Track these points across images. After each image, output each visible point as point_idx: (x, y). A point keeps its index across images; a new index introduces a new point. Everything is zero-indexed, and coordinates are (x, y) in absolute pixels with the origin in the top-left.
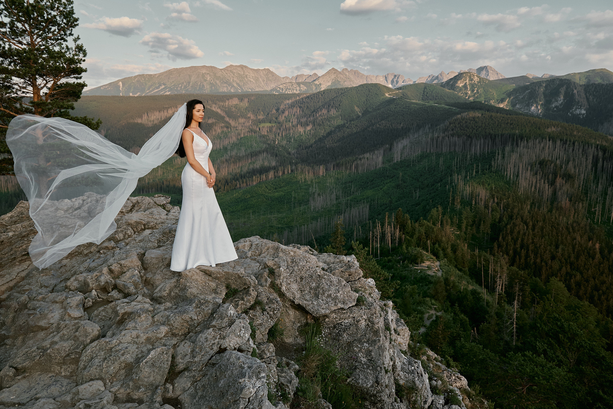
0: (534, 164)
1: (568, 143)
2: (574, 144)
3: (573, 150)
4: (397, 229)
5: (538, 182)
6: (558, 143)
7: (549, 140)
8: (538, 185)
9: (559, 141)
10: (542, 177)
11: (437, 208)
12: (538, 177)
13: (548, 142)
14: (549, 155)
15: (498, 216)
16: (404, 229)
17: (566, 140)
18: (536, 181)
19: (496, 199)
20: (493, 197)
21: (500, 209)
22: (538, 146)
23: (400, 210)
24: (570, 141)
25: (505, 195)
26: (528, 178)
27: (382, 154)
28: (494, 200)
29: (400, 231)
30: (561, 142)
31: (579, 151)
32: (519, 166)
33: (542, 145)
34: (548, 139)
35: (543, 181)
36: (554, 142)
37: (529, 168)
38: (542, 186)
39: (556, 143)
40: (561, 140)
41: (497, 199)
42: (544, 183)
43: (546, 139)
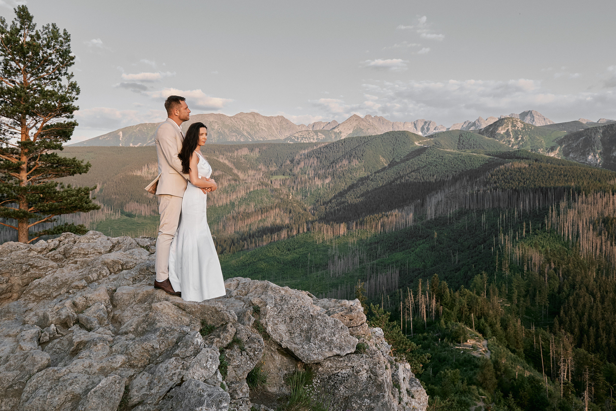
0: (597, 222)
4: (433, 299)
5: (603, 244)
7: (613, 194)
8: (604, 248)
10: (608, 238)
11: (481, 274)
12: (603, 238)
13: (611, 196)
15: (557, 286)
16: (442, 300)
18: (601, 243)
19: (552, 264)
20: (549, 261)
21: (559, 276)
22: (600, 201)
23: (435, 276)
25: (563, 259)
26: (591, 239)
27: (413, 211)
28: (550, 265)
29: (437, 301)
32: (578, 225)
33: (605, 200)
34: (611, 193)
35: (609, 242)
37: (591, 227)
38: (609, 249)
41: (555, 264)
42: (611, 245)
43: (609, 193)
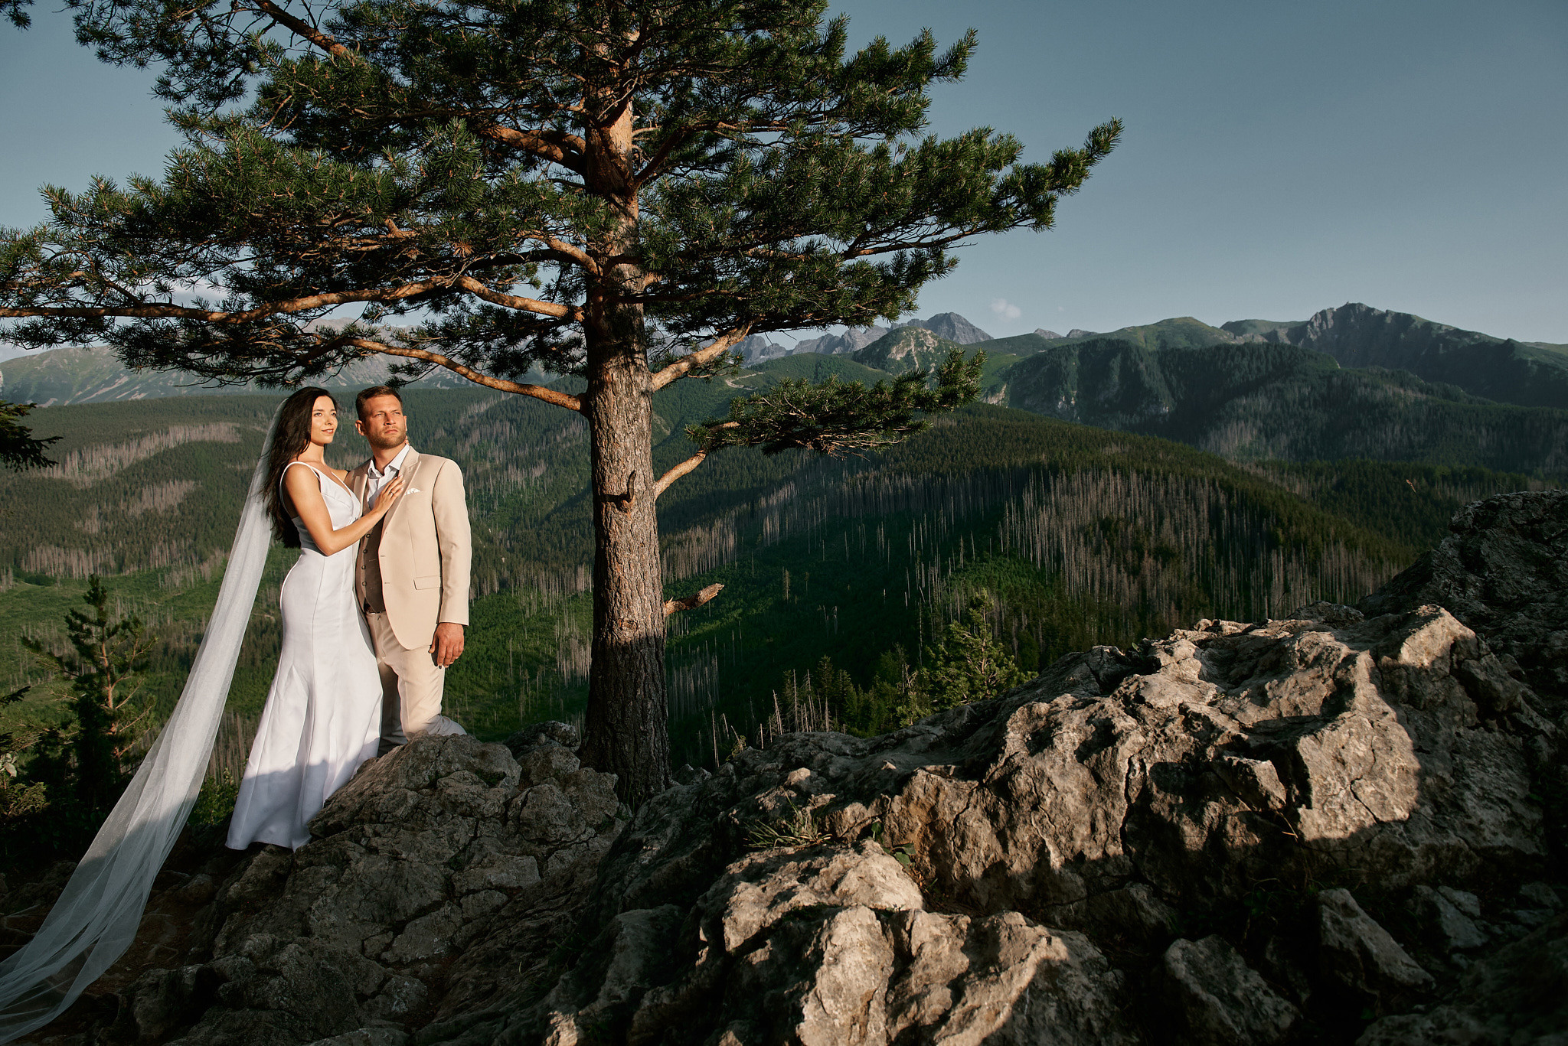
0: (1091, 528)
1: (1154, 477)
2: (1165, 479)
3: (1166, 493)
4: (823, 709)
5: (1106, 570)
6: (1134, 477)
7: (1115, 474)
8: (1107, 578)
9: (1135, 475)
10: (1112, 557)
11: (894, 650)
12: (1104, 558)
13: (1111, 477)
14: (1119, 506)
15: (1037, 657)
16: (842, 710)
17: (1149, 472)
18: (1101, 568)
19: (1024, 616)
20: (1016, 611)
21: (1038, 640)
22: (1093, 488)
23: (825, 661)
24: (1157, 474)
25: (1042, 606)
26: (1083, 562)
28: (1020, 620)
29: (832, 715)
30: (1138, 477)
31: (1178, 494)
32: (1058, 537)
33: (1101, 484)
34: (1110, 471)
35: (1114, 566)
36: (1125, 477)
37: (1082, 540)
38: (1114, 578)
39: (1128, 478)
40: (1138, 472)
41: (1027, 614)
42: (1119, 571)
43: (1107, 471)
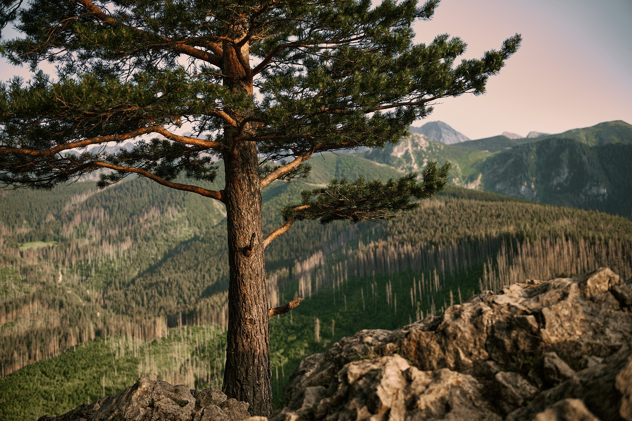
1: (597, 242)
2: (606, 243)
3: (608, 254)
6: (582, 242)
7: (567, 240)
9: (582, 241)
13: (564, 242)
14: (571, 265)
17: (593, 238)
22: (550, 251)
24: (600, 239)
30: (585, 242)
31: (616, 254)
33: (557, 248)
34: (564, 238)
36: (576, 243)
39: (578, 243)
40: (585, 238)
43: (561, 238)
